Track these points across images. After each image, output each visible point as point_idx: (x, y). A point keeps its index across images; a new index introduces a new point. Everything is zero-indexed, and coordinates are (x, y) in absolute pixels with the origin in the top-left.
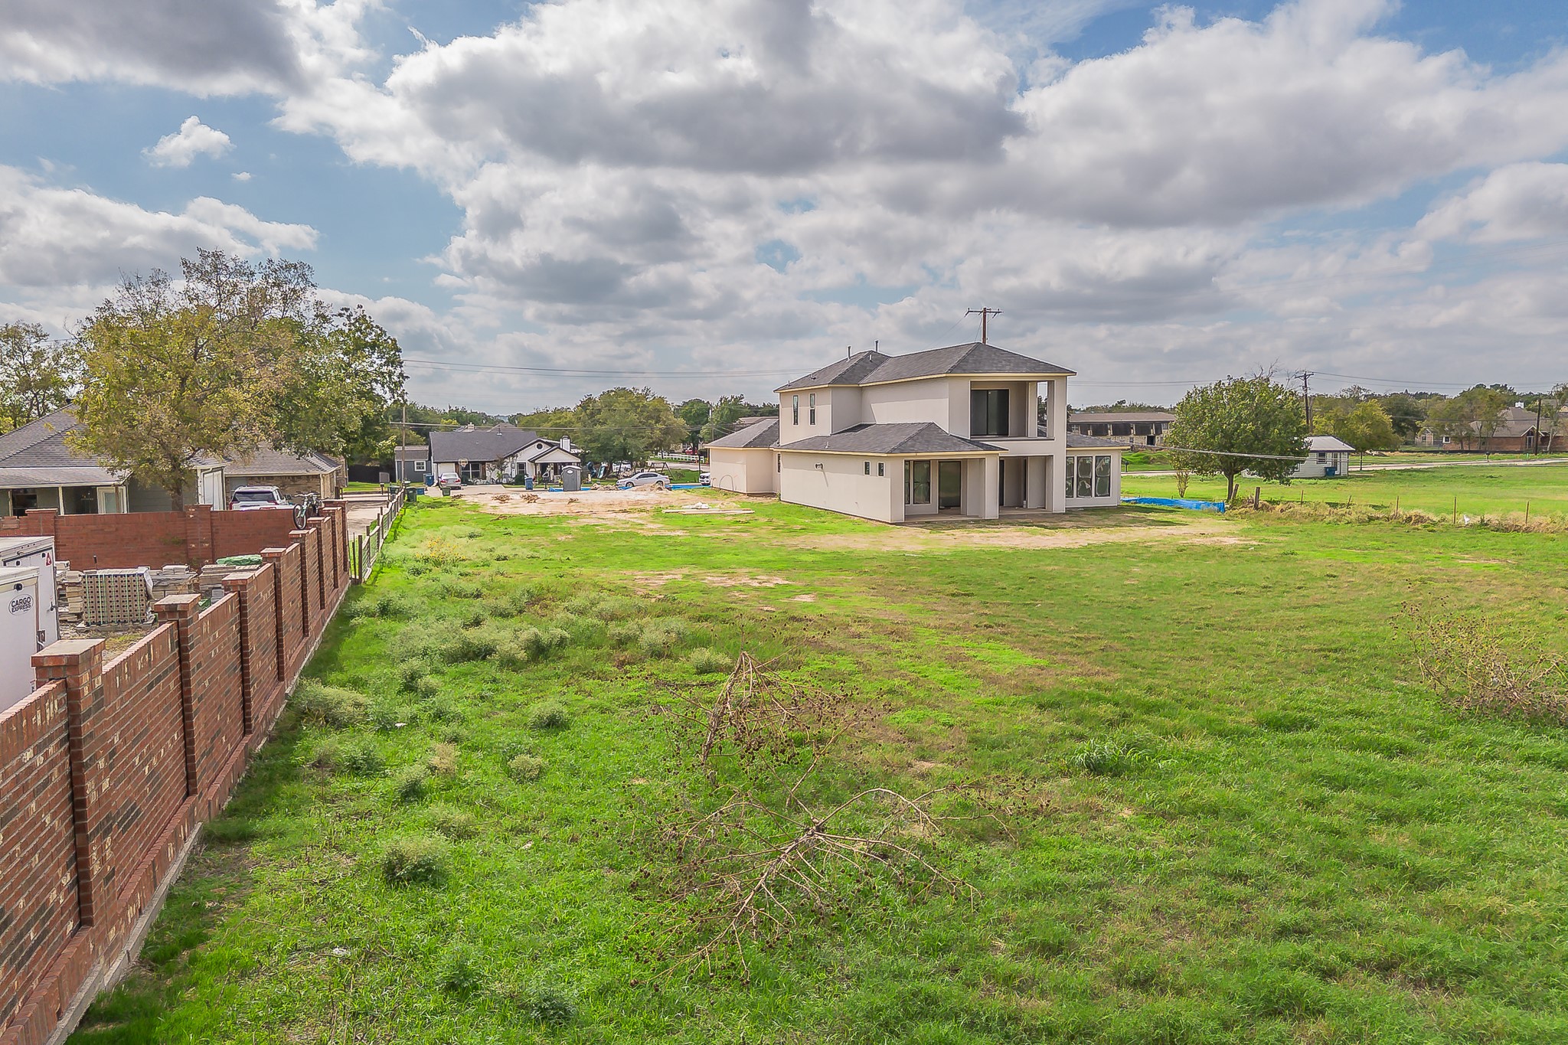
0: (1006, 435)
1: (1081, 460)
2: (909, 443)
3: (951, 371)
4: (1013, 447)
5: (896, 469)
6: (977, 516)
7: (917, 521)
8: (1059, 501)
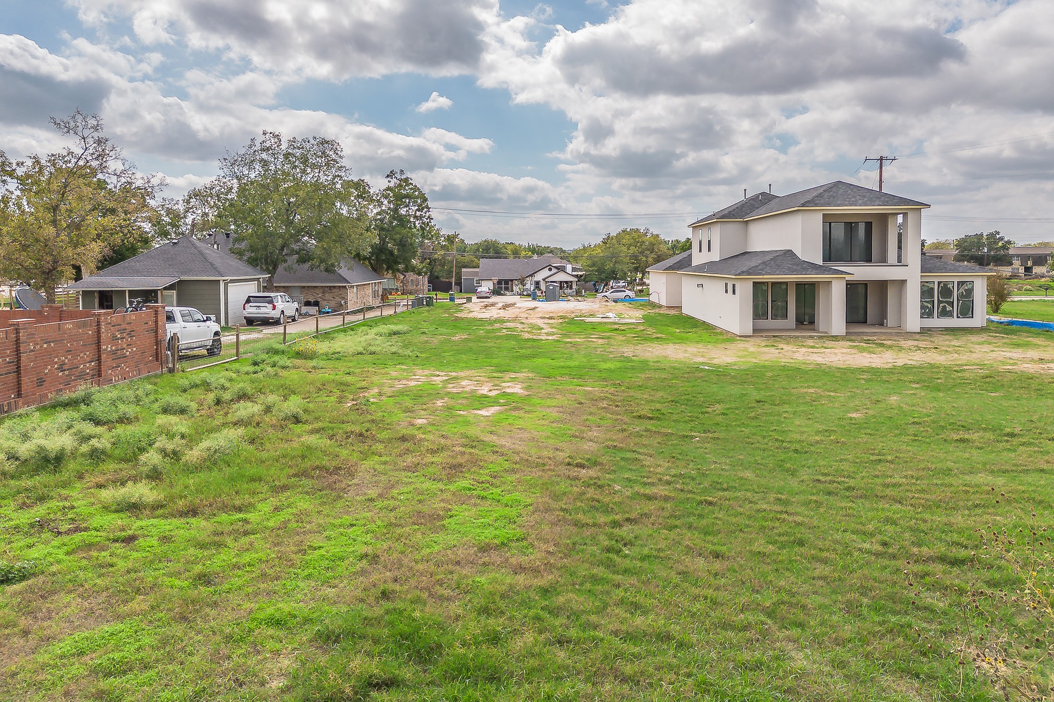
0: (870, 261)
1: (942, 285)
2: (760, 267)
3: (803, 205)
4: (861, 272)
5: (745, 289)
6: (827, 333)
7: (764, 334)
8: (913, 320)
